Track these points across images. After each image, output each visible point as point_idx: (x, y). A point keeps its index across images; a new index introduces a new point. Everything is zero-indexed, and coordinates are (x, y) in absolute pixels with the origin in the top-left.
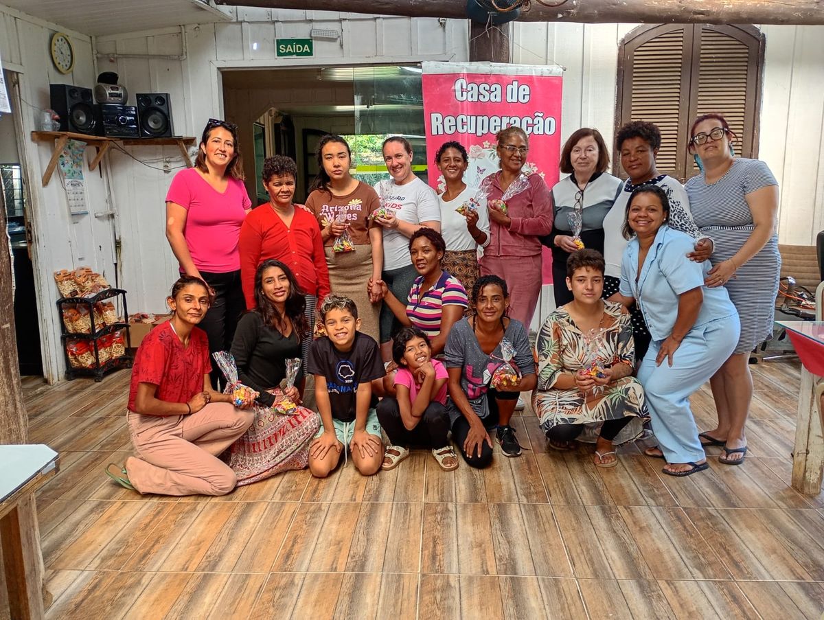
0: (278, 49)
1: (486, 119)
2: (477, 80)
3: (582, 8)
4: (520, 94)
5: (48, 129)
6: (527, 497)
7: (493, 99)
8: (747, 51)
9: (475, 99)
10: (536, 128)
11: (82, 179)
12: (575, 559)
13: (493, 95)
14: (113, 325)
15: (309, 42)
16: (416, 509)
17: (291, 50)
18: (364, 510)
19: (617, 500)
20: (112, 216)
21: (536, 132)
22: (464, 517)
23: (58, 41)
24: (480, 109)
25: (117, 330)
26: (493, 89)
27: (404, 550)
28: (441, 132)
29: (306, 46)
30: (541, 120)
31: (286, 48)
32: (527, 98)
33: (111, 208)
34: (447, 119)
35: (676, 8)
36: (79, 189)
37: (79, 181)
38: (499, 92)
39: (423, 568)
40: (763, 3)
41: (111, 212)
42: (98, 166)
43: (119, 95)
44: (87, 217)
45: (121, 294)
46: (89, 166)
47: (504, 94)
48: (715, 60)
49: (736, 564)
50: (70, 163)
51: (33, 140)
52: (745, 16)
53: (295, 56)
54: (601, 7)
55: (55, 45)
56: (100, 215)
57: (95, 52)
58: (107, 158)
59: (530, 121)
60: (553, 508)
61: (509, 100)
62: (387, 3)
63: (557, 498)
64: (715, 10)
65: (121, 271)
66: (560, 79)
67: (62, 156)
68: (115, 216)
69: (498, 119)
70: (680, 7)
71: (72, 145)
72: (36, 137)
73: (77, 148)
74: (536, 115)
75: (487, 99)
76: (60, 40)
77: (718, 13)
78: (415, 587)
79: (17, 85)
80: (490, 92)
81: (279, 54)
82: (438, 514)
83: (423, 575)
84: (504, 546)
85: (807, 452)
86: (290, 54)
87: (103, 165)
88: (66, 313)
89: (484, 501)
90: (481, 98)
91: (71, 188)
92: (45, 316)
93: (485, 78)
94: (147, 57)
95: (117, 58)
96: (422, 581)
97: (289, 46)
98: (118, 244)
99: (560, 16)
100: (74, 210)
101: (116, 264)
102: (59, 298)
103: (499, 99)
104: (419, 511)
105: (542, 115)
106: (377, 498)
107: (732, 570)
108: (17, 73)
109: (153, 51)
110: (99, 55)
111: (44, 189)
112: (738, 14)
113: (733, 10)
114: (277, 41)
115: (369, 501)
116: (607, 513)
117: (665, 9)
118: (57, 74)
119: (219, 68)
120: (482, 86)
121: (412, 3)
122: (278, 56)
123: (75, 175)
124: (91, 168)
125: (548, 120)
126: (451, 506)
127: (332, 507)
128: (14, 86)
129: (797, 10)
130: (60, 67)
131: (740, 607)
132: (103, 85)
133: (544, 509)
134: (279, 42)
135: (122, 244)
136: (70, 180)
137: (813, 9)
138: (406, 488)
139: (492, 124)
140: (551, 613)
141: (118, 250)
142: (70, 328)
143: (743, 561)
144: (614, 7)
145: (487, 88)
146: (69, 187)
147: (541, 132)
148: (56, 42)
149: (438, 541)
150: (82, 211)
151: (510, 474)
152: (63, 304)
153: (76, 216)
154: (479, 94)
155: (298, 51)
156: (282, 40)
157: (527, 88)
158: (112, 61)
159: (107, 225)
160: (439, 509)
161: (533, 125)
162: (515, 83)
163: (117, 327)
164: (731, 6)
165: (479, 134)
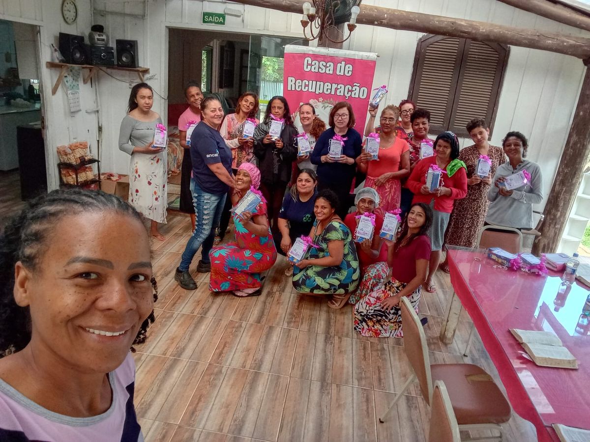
0: (204, 18)
1: (322, 83)
2: (319, 59)
3: (390, 20)
4: (346, 70)
5: (57, 61)
6: (288, 324)
7: (328, 72)
8: (497, 56)
9: (316, 70)
10: (353, 93)
11: (79, 89)
12: (296, 365)
13: (328, 69)
14: (90, 181)
15: (223, 16)
16: (224, 323)
17: (212, 20)
18: (196, 320)
19: (337, 333)
20: (98, 111)
21: (353, 96)
22: (247, 333)
23: (68, 4)
24: (320, 77)
25: (92, 183)
26: (328, 65)
27: (207, 348)
28: (293, 89)
29: (221, 18)
30: (358, 88)
31: (208, 18)
32: (350, 73)
33: (97, 106)
34: (298, 81)
35: (450, 28)
36: (76, 96)
37: (76, 90)
38: (332, 68)
39: (211, 360)
40: (504, 31)
41: (97, 109)
42: (90, 81)
43: (103, 40)
44: (80, 112)
45: (96, 163)
46: (84, 81)
47: (335, 69)
48: (477, 59)
49: (380, 380)
50: (71, 81)
51: (47, 67)
52: (492, 38)
53: (213, 24)
54: (402, 21)
55: (66, 6)
56: (89, 111)
57: (92, 9)
58: (96, 75)
59: (350, 89)
60: (300, 332)
61: (338, 73)
62: (268, 2)
63: (305, 327)
64: (474, 31)
65: (101, 145)
66: (374, 62)
67: (66, 77)
68: (100, 112)
69: (330, 85)
70: (452, 27)
71: (73, 69)
72: (49, 65)
73: (76, 71)
74: (354, 84)
75: (323, 71)
76: (69, 3)
77: (476, 34)
78: (202, 370)
79: (39, 34)
80: (326, 67)
81: (204, 22)
82: (234, 329)
83: (210, 364)
84: (261, 352)
85: (448, 321)
86: (211, 22)
87: (92, 80)
88: (63, 172)
89: (263, 323)
90: (320, 70)
91: (71, 96)
92: (50, 172)
93: (324, 58)
94: (124, 15)
95: (105, 14)
96: (208, 367)
97: (211, 17)
98: (100, 129)
99: (376, 23)
100: (72, 110)
101: (98, 141)
102: (59, 162)
103: (331, 72)
104: (225, 325)
105: (359, 85)
106: (206, 313)
107: (376, 383)
108: (39, 26)
109: (127, 11)
110: (95, 11)
111: (53, 97)
112: (488, 36)
113: (485, 34)
114: (204, 13)
115: (201, 315)
116: (328, 338)
117: (442, 27)
118: (66, 25)
119: (166, 27)
120: (321, 63)
121: (284, 3)
122: (203, 22)
123: (74, 87)
124: (85, 82)
125: (362, 89)
126: (244, 324)
127: (179, 316)
128: (37, 34)
129: (525, 39)
130: (68, 20)
131: (367, 405)
132: (94, 33)
133: (294, 332)
134: (205, 14)
135: (103, 129)
136: (71, 91)
137: (535, 40)
138: (225, 309)
139: (326, 88)
140: (266, 395)
141: (100, 133)
142: (65, 179)
143: (385, 379)
144: (411, 21)
145: (325, 64)
146: (70, 96)
147: (357, 96)
148: (66, 5)
149: (227, 345)
150: (78, 109)
151: (286, 308)
152: (61, 166)
153: (73, 113)
154: (319, 68)
155: (216, 21)
156: (206, 13)
157: (351, 67)
158: (102, 16)
159: (93, 117)
160: (237, 325)
161: (352, 91)
162: (343, 63)
163: (93, 181)
164: (484, 31)
165: (317, 93)
